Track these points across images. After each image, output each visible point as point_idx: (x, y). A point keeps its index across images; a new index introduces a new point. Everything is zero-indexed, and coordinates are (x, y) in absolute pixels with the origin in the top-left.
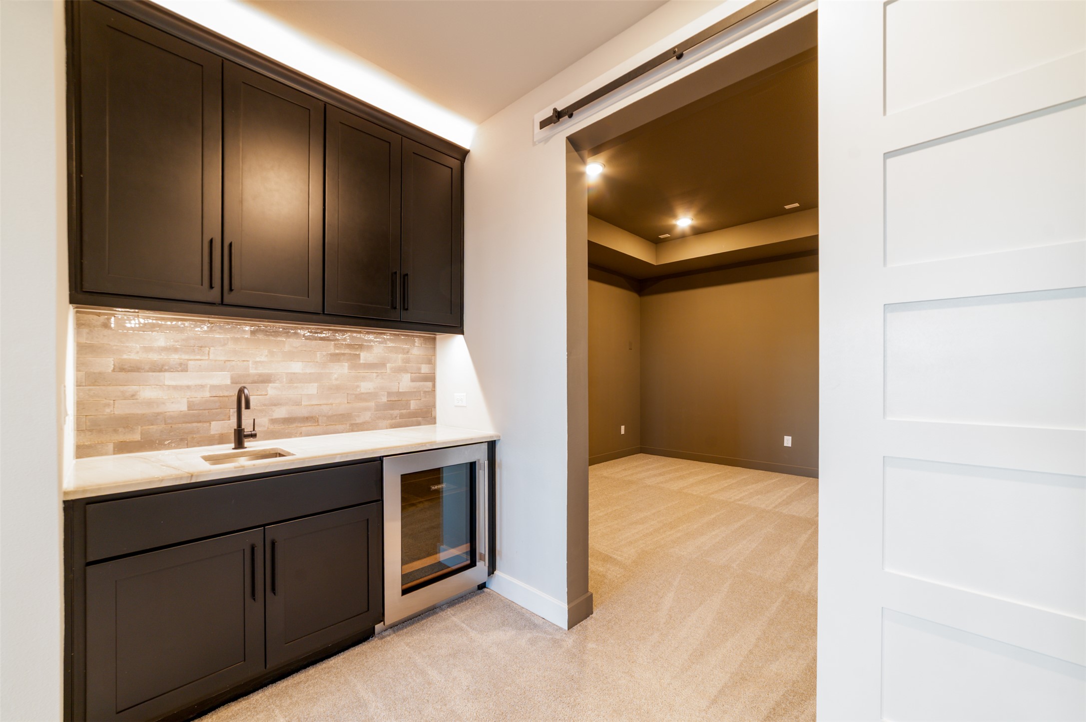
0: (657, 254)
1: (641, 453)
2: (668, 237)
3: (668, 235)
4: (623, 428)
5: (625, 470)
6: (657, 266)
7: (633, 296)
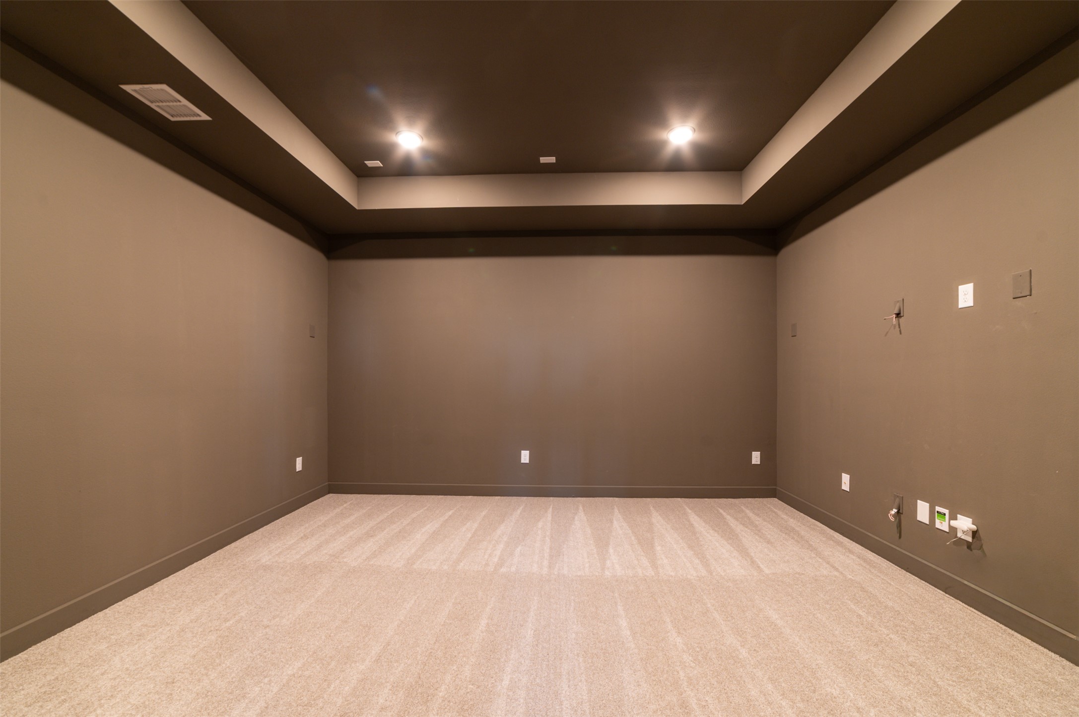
0: (360, 192)
1: (329, 493)
2: (379, 168)
3: (377, 163)
4: (299, 461)
5: (305, 537)
6: (358, 210)
7: (317, 256)
